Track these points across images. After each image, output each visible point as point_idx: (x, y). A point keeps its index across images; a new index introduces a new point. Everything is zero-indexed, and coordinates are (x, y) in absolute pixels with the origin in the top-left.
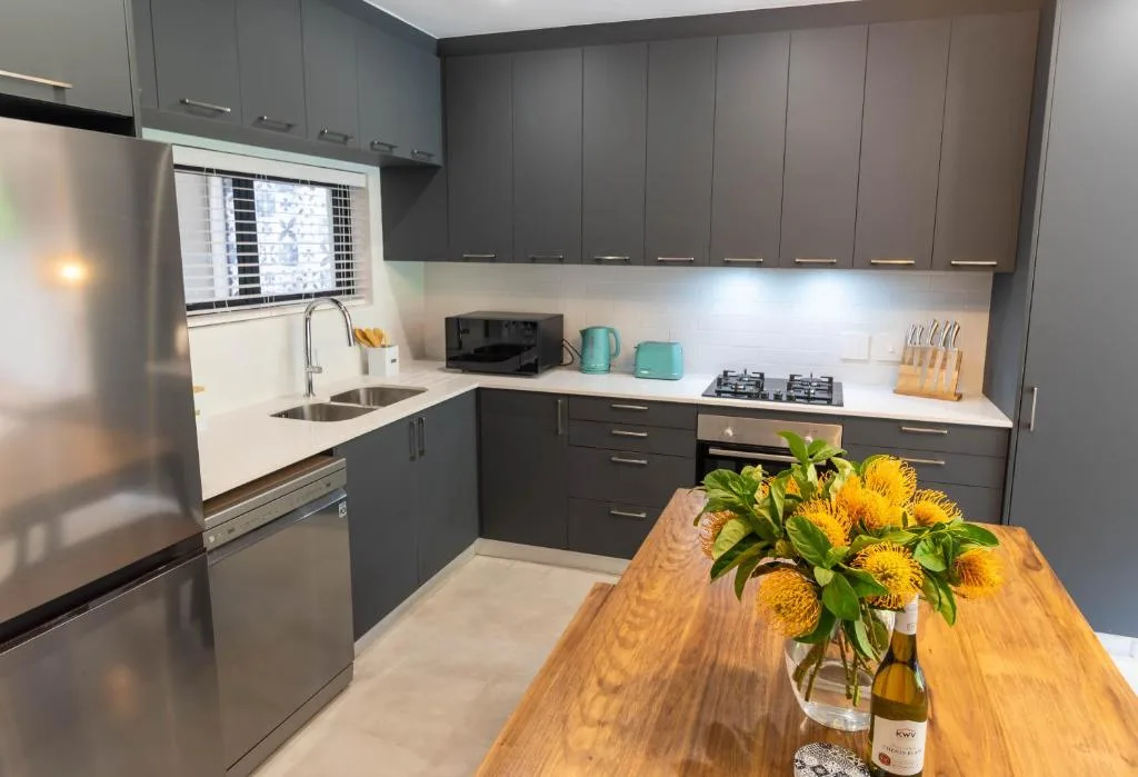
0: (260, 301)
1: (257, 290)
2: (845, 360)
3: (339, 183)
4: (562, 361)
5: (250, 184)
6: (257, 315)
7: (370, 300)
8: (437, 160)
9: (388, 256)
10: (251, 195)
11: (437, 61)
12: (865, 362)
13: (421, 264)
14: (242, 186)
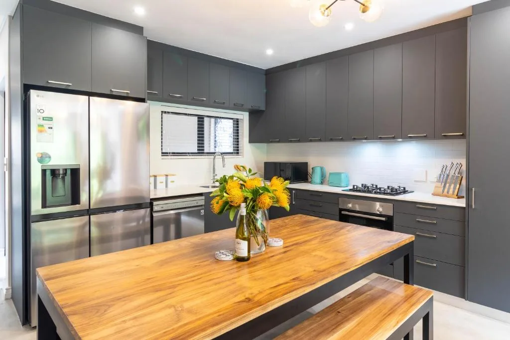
0: (203, 153)
1: (203, 150)
2: (415, 181)
3: (235, 118)
4: (308, 180)
5: (203, 118)
6: (203, 157)
7: (243, 156)
8: (263, 108)
9: (250, 141)
10: (203, 121)
11: (264, 76)
12: (425, 182)
13: (265, 145)
14: (201, 119)
